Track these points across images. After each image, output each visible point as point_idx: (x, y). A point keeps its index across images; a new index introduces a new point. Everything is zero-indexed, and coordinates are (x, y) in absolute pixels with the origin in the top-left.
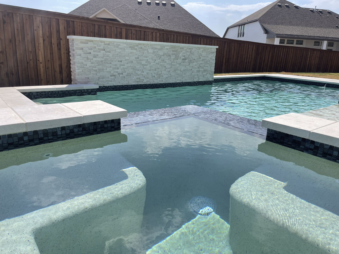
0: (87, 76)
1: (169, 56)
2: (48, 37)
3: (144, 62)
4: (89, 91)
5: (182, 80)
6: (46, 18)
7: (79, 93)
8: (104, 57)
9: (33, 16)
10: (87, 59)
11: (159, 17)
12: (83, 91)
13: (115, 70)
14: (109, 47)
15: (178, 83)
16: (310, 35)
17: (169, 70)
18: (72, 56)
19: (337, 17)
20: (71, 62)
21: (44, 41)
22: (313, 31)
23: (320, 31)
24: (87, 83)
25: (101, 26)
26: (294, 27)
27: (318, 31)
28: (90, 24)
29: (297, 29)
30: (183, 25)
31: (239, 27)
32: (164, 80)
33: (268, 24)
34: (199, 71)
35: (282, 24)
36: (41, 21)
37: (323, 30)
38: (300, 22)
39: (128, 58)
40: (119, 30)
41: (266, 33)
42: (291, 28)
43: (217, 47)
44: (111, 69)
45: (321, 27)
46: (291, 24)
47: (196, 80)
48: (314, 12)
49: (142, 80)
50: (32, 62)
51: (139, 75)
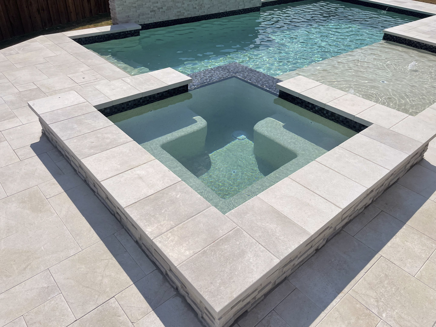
0: (127, 15)
4: (132, 32)
5: (226, 9)
7: (123, 35)
12: (126, 33)
13: (155, 5)
15: (221, 13)
24: (128, 22)
32: (206, 11)
47: (241, 8)
49: (183, 14)
51: (179, 8)
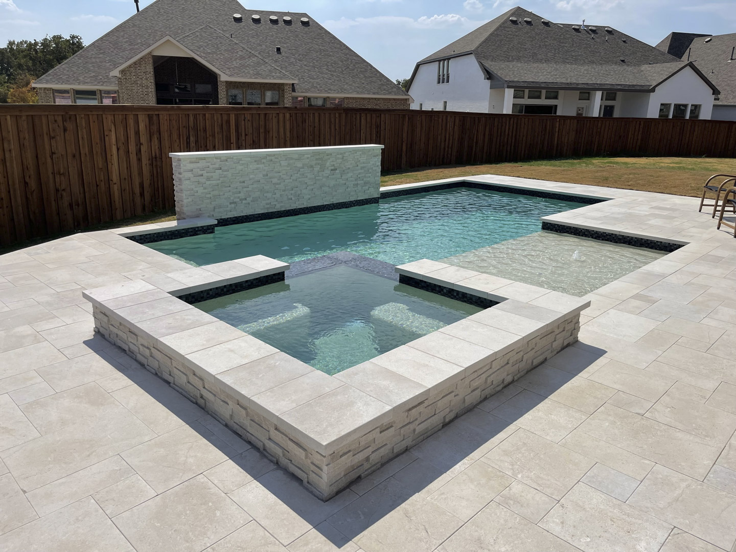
0: (198, 207)
1: (312, 166)
2: (123, 144)
3: (275, 181)
4: (204, 228)
5: (332, 200)
6: (120, 116)
7: (192, 232)
8: (221, 179)
9: (102, 115)
10: (198, 183)
11: (278, 49)
12: (197, 229)
13: (236, 195)
14: (227, 163)
15: (326, 205)
16: (569, 81)
17: (312, 187)
18: (178, 180)
19: (624, 41)
20: (175, 188)
21: (118, 149)
22: (576, 73)
23: (590, 72)
24: (199, 217)
25: (198, 115)
26: (541, 65)
27: (586, 72)
28: (182, 114)
29: (546, 70)
30: (328, 66)
31: (440, 63)
32: (305, 203)
33: (492, 61)
34: (357, 185)
35: (518, 59)
36: (113, 121)
37: (595, 69)
38: (552, 54)
39: (254, 176)
40: (225, 117)
41: (488, 79)
42: (535, 68)
43: (382, 146)
44: (231, 193)
45: (593, 62)
46: (534, 58)
47: (352, 199)
48: (580, 32)
49: (274, 206)
50: (103, 183)
51: (269, 199)
